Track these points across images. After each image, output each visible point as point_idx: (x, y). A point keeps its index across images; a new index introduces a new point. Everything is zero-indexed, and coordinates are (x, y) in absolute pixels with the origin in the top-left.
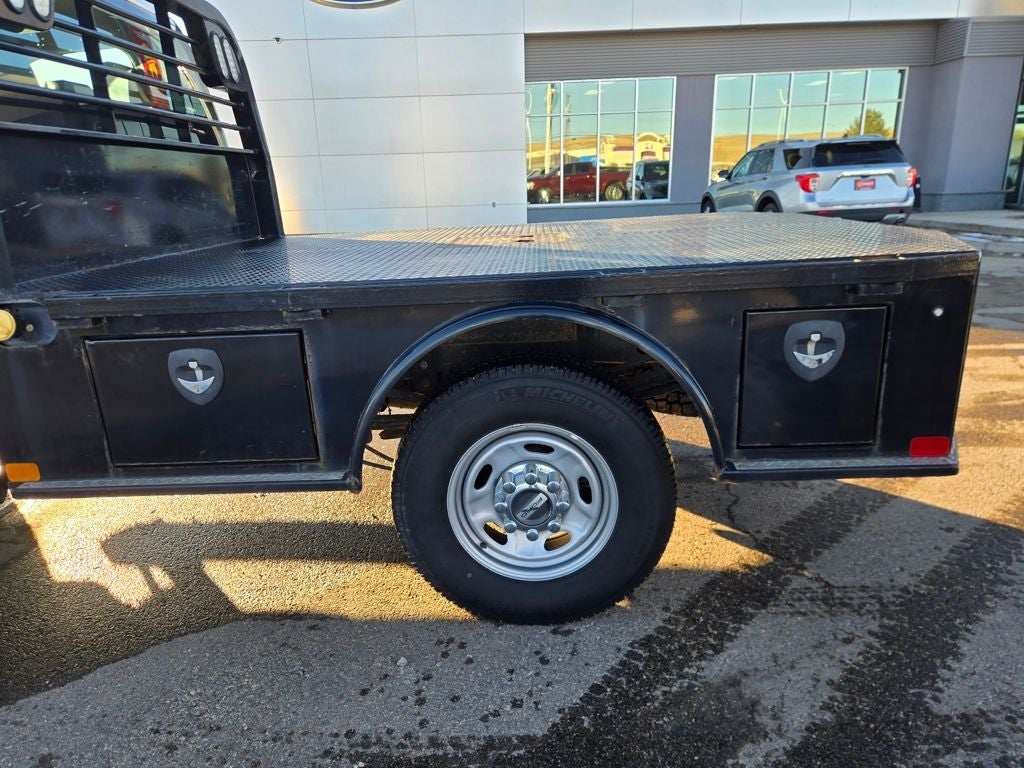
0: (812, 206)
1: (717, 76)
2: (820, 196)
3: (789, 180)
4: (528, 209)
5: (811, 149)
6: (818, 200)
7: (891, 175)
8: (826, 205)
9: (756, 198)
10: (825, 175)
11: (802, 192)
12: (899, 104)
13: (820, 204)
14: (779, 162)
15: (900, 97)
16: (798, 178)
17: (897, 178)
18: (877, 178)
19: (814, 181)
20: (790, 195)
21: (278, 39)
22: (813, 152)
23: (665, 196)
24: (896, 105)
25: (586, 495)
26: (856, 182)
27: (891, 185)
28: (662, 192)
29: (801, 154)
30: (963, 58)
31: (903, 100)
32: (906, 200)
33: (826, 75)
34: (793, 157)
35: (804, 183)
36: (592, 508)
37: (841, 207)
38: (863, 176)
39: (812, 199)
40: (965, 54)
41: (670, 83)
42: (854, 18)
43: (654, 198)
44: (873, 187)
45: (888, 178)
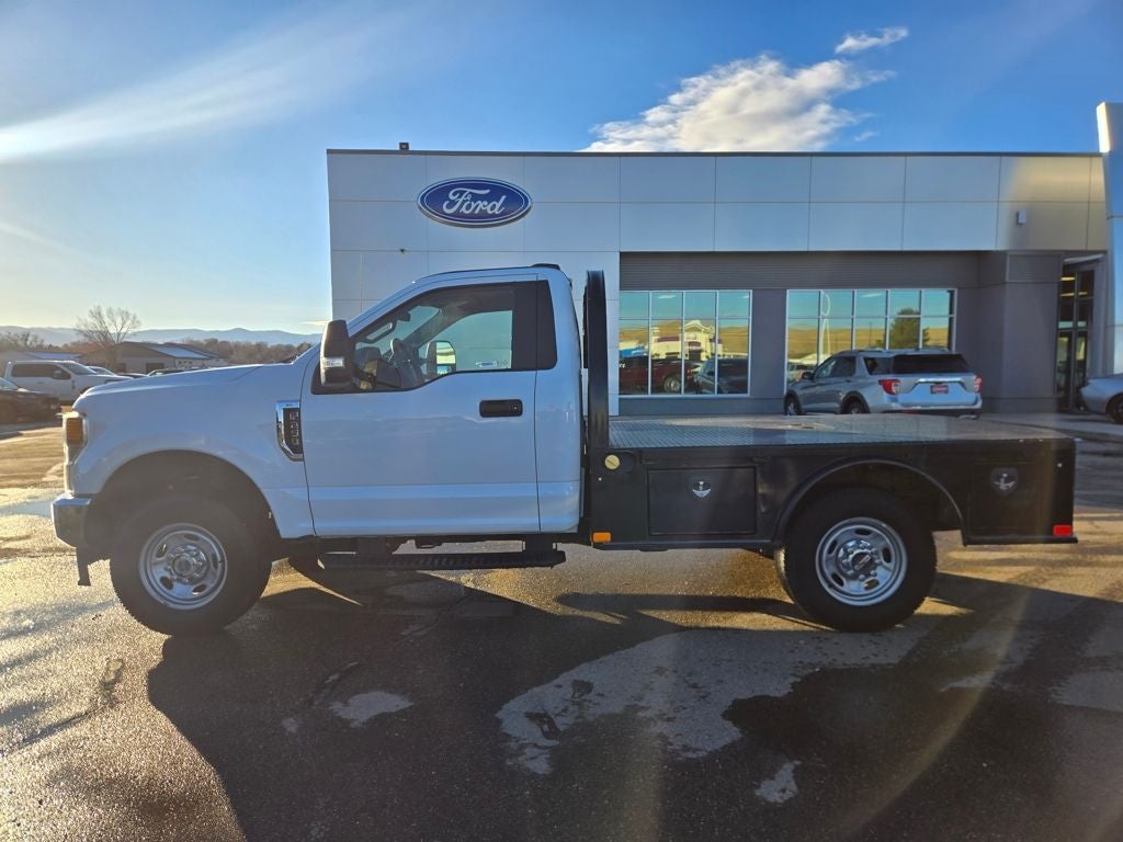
0: (895, 406)
1: (788, 291)
2: (902, 398)
3: (872, 384)
4: (620, 400)
5: (889, 359)
6: (900, 400)
7: (959, 382)
8: (908, 405)
9: (842, 396)
10: (905, 380)
11: (885, 394)
12: (951, 320)
13: (903, 405)
14: (861, 367)
15: (951, 312)
16: (880, 382)
17: (967, 385)
18: (949, 385)
19: (896, 385)
20: (874, 395)
21: (402, 251)
22: (892, 362)
23: (746, 392)
24: (947, 320)
25: (888, 559)
26: (932, 387)
27: (961, 390)
28: (742, 387)
29: (878, 362)
30: (1005, 283)
31: (955, 316)
32: (975, 403)
33: (884, 294)
34: (873, 365)
35: (887, 387)
36: (891, 565)
37: (919, 408)
38: (938, 383)
39: (895, 400)
40: (1007, 280)
41: (746, 296)
42: (906, 249)
43: (730, 393)
44: (946, 392)
45: (958, 385)
